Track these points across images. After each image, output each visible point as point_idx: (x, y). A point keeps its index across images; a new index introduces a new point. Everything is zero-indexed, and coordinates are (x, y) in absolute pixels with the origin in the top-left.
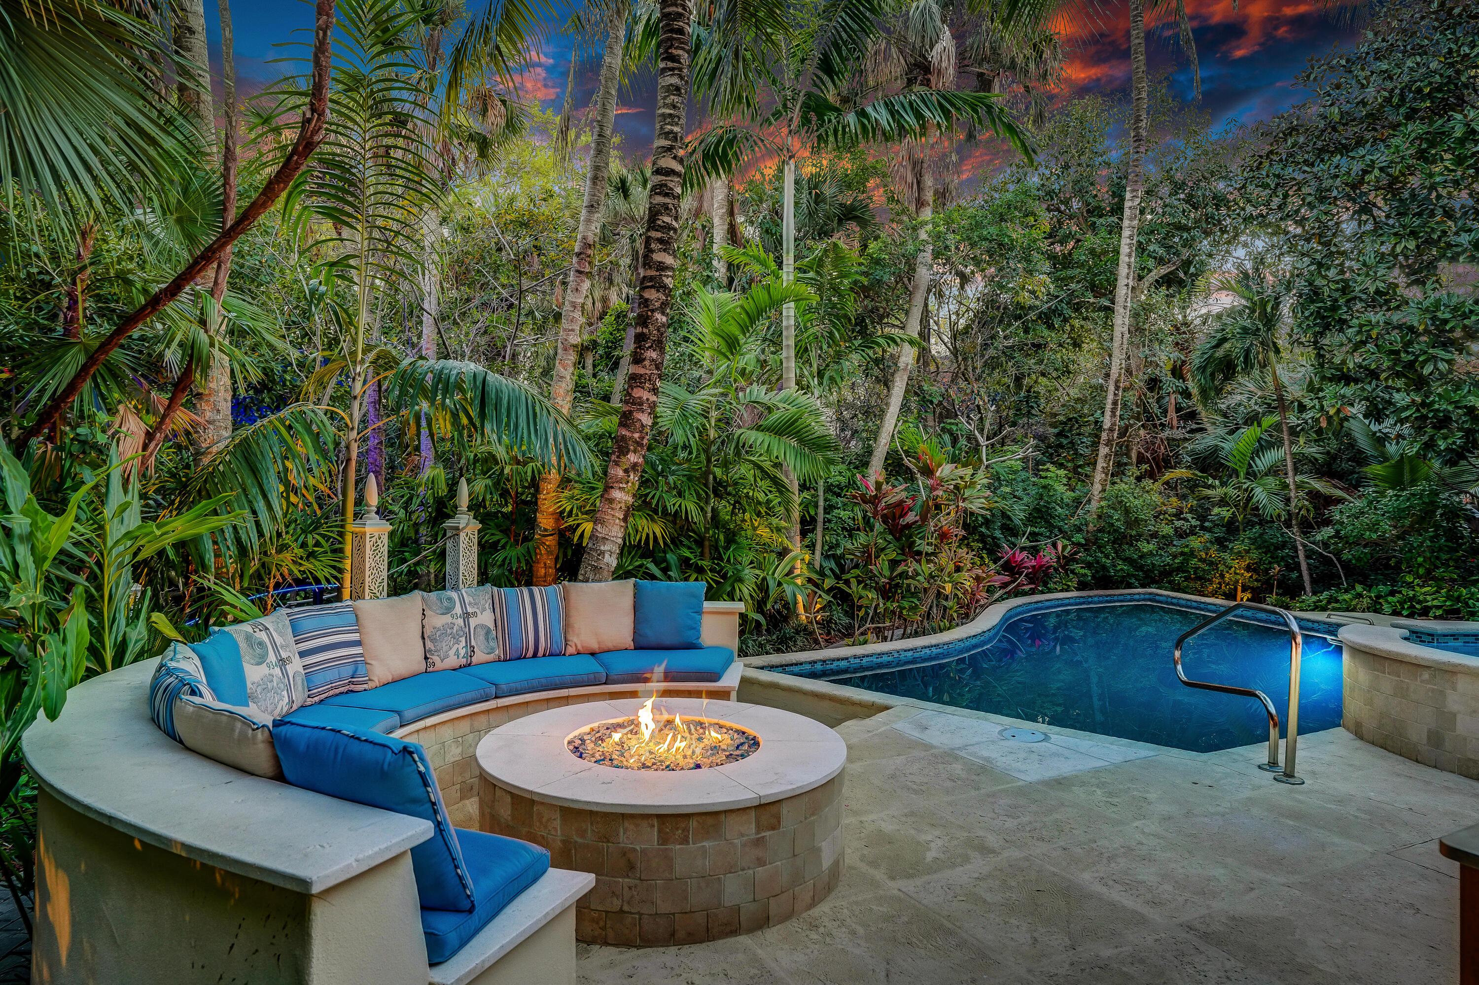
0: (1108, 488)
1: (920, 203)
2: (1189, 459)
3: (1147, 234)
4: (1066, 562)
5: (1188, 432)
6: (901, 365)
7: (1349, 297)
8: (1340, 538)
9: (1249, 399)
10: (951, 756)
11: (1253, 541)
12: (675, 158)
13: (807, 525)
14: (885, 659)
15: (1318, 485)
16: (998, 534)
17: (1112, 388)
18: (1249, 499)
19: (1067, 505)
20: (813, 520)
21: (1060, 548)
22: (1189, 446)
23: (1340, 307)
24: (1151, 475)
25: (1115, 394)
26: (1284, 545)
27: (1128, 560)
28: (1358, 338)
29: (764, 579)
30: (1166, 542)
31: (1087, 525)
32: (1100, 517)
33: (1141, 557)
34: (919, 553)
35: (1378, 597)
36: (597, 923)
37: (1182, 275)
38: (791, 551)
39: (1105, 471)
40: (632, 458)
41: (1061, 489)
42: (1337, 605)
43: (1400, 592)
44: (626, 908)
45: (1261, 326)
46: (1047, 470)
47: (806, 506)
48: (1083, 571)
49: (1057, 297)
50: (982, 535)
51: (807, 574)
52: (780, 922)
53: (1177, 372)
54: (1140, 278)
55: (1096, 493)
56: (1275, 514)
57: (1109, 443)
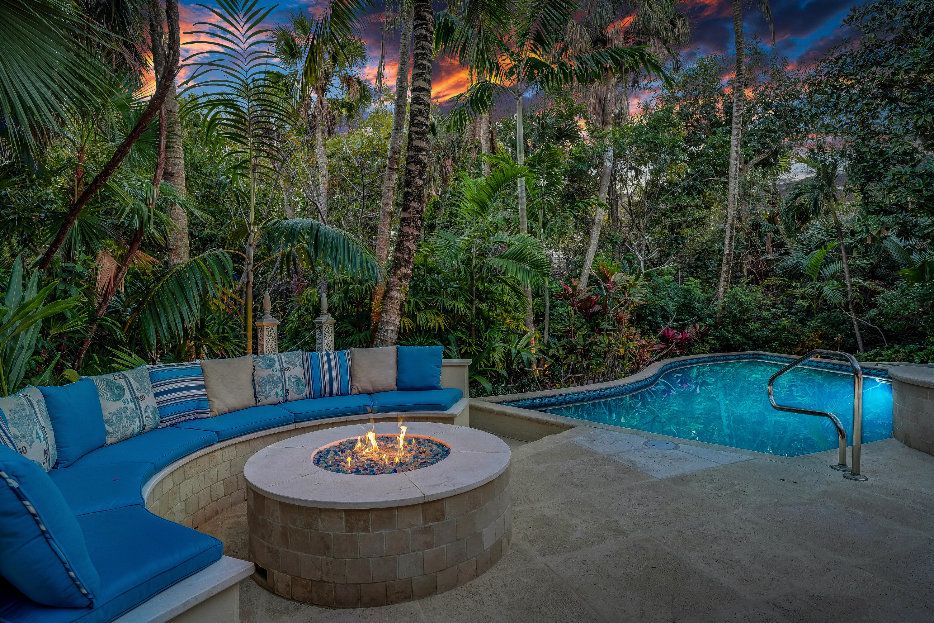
0: (729, 290)
1: (605, 123)
2: (780, 272)
3: (749, 136)
4: (703, 335)
5: (780, 255)
6: (597, 221)
7: (885, 157)
8: (883, 315)
9: (818, 233)
10: (608, 459)
11: (824, 320)
12: (425, 80)
13: (539, 318)
14: (580, 396)
15: (866, 284)
16: (659, 320)
17: (728, 229)
18: (820, 293)
19: (703, 302)
20: (543, 315)
21: (698, 328)
22: (780, 264)
23: (878, 165)
24: (756, 282)
25: (731, 233)
26: (844, 322)
27: (742, 334)
28: (892, 184)
29: (509, 350)
30: (766, 322)
31: (715, 314)
32: (724, 308)
33: (750, 332)
34: (602, 330)
35: (911, 352)
36: (306, 588)
37: (772, 160)
38: (527, 332)
39: (726, 280)
40: (404, 270)
41: (699, 292)
42: (882, 358)
43: (926, 349)
44: (325, 579)
45: (824, 183)
46: (689, 280)
47: (539, 306)
48: (713, 342)
49: (693, 175)
50: (649, 321)
51: (538, 346)
52: (446, 590)
53: (771, 220)
54: (746, 162)
55: (721, 294)
56: (837, 303)
57: (728, 263)
